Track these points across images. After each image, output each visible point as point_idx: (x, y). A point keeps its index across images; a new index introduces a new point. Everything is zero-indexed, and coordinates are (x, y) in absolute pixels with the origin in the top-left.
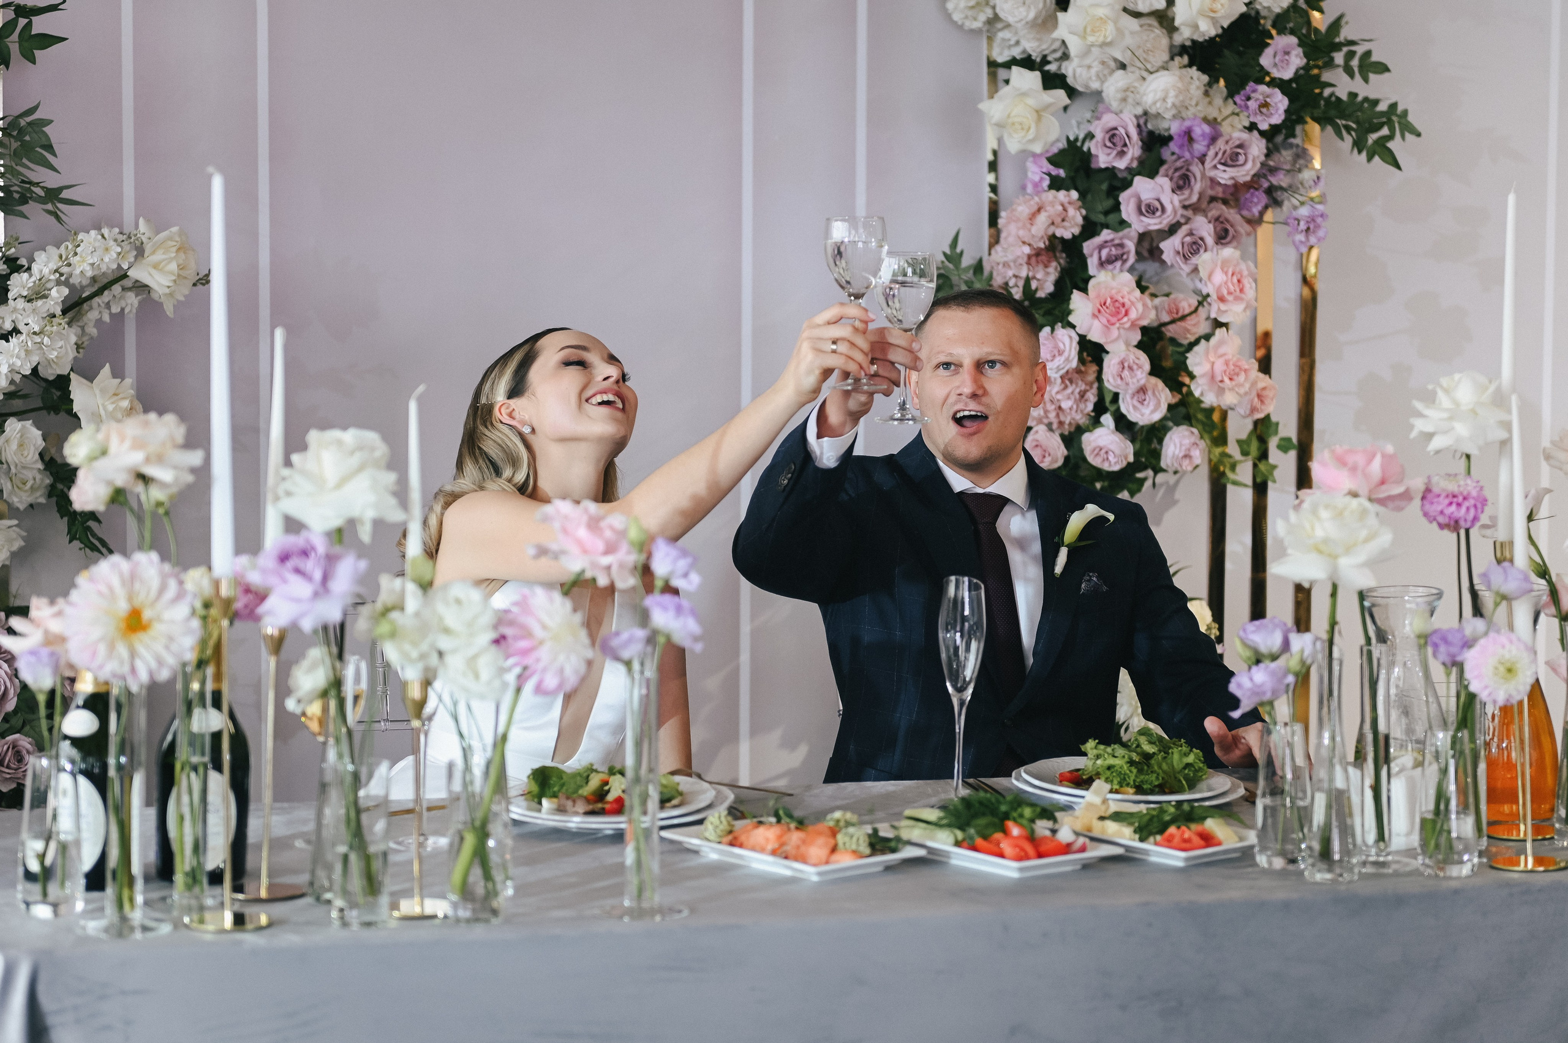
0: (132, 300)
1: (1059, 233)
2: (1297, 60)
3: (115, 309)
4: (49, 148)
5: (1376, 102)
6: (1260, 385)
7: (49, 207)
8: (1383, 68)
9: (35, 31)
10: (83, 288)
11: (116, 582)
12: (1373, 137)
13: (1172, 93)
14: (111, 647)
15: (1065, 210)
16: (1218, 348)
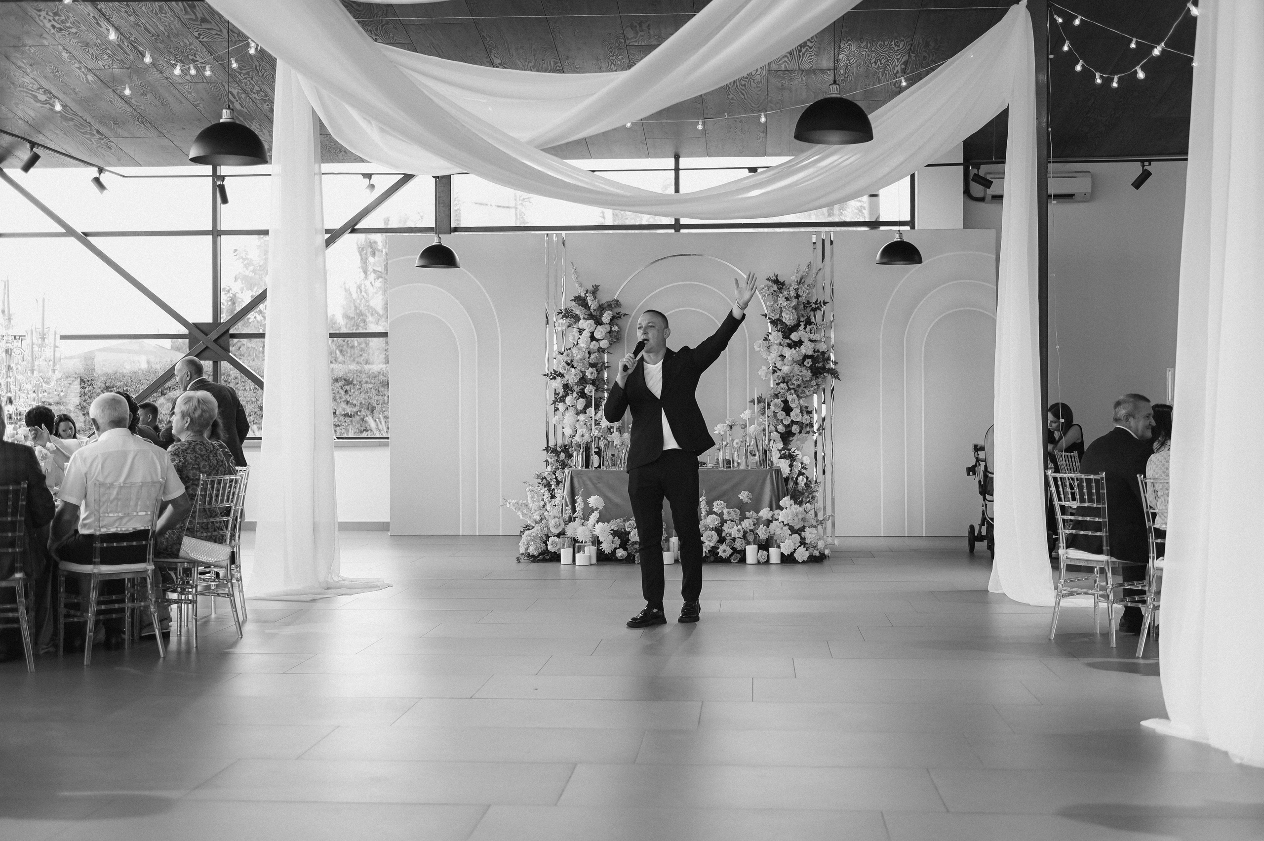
1: (775, 393)
2: (812, 363)
5: (836, 369)
8: (838, 363)
12: (836, 375)
13: (789, 369)
15: (777, 389)
16: (795, 411)
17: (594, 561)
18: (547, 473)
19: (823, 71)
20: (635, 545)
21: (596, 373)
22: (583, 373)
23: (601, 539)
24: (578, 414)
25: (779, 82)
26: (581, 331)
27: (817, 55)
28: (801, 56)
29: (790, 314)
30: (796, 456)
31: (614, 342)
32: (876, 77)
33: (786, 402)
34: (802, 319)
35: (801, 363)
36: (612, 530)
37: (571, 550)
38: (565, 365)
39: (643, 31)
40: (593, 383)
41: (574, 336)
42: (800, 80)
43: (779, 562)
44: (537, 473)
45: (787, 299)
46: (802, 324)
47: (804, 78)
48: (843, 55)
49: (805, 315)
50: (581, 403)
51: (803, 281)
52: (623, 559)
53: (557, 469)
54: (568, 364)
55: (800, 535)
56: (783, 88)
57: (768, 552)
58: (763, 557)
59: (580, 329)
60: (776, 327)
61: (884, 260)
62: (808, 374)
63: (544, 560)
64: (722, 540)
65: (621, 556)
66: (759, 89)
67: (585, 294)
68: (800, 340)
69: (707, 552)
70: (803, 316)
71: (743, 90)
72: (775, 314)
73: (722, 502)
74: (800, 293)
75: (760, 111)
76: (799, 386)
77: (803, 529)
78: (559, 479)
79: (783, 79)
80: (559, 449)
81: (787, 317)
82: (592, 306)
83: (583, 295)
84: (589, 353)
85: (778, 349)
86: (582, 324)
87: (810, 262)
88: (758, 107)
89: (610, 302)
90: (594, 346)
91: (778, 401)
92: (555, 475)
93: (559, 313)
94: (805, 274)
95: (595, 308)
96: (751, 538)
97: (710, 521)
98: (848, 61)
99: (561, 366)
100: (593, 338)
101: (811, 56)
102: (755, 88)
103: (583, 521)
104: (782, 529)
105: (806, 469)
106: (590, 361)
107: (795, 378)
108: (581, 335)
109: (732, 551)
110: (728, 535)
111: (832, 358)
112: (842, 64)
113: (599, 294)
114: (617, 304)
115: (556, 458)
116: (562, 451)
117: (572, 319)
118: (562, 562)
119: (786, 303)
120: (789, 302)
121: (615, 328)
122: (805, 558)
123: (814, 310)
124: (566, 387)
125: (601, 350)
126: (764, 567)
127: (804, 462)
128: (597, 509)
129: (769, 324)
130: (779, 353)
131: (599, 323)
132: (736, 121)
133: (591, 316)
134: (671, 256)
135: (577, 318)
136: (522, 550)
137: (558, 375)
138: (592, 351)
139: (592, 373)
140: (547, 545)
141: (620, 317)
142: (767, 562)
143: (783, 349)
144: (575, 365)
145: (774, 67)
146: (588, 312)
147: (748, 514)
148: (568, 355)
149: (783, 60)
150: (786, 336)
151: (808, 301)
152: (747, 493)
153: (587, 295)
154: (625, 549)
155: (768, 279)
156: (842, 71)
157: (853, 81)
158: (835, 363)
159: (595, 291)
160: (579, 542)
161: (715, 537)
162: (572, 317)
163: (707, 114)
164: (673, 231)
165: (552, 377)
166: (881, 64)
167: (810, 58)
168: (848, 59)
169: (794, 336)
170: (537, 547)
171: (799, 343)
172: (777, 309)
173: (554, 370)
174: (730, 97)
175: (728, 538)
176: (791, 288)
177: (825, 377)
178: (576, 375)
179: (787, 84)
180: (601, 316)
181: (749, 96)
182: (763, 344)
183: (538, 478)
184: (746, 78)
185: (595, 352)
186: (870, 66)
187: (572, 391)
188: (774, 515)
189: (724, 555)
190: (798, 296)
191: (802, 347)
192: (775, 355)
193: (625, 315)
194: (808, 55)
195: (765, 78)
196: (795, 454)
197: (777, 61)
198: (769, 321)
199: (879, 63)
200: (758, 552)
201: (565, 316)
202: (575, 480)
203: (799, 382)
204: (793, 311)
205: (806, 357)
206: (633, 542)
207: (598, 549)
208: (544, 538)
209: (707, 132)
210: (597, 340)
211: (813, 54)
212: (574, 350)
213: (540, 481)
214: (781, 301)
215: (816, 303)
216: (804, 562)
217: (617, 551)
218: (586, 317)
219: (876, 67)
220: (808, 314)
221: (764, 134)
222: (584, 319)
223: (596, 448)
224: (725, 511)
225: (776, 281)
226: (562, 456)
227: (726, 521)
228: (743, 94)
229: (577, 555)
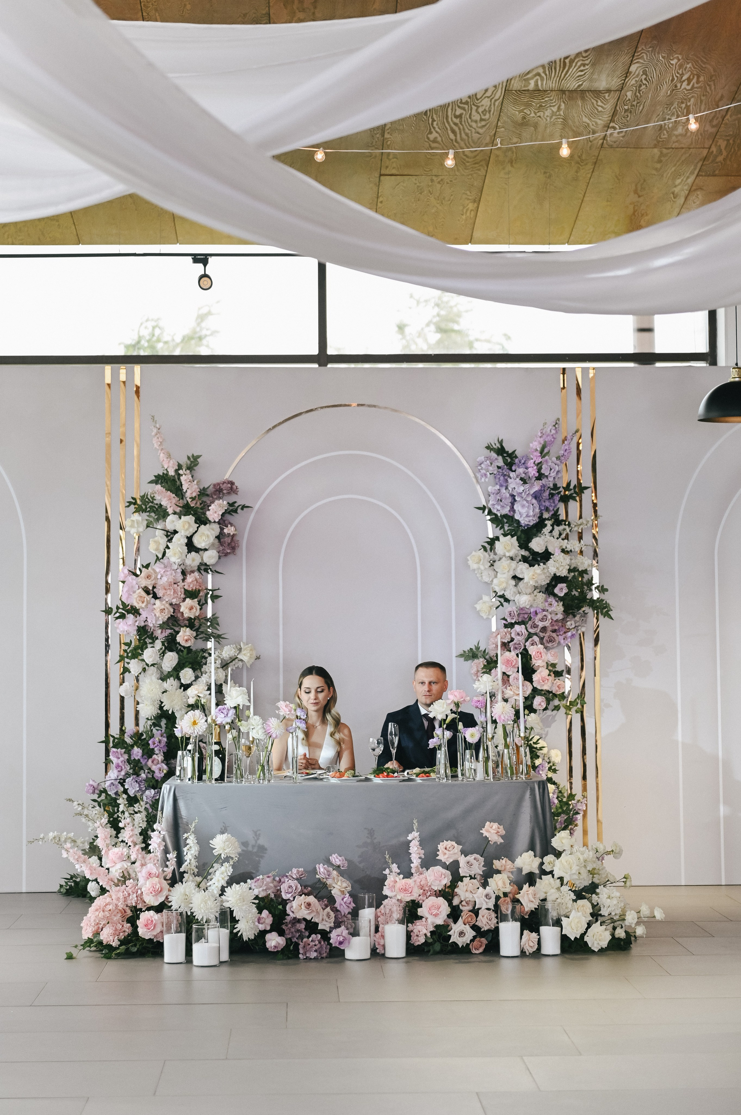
0: (240, 663)
1: (504, 641)
2: (565, 590)
3: (236, 666)
4: (218, 624)
5: (603, 600)
6: (558, 684)
7: (217, 640)
8: (607, 590)
9: (214, 595)
10: (228, 660)
11: (191, 715)
12: (605, 611)
13: (527, 601)
14: (190, 728)
15: (506, 634)
16: (540, 673)
17: (225, 956)
18: (108, 783)
19: (597, 93)
20: (298, 925)
21: (198, 607)
22: (176, 607)
23: (236, 914)
24: (163, 679)
25: (520, 112)
26: (170, 535)
27: (594, 65)
28: (568, 64)
29: (528, 507)
30: (541, 749)
31: (226, 554)
32: (683, 106)
33: (525, 656)
34: (546, 515)
35: (549, 589)
36: (257, 897)
37: (183, 936)
38: (144, 594)
39: (304, 10)
40: (191, 624)
41: (157, 543)
42: (555, 109)
43: (558, 951)
44: (91, 783)
45: (524, 481)
46: (549, 523)
47: (563, 106)
48: (637, 65)
49: (551, 509)
50: (171, 659)
51: (546, 451)
52: (278, 951)
53: (128, 775)
54: (147, 591)
55: (590, 900)
56: (524, 123)
57: (539, 935)
58: (531, 944)
59: (167, 531)
60: (502, 527)
61: (713, 415)
62: (558, 608)
63: (128, 955)
64: (455, 914)
65: (275, 947)
66: (483, 123)
67: (176, 471)
68: (547, 550)
69: (429, 935)
70: (547, 509)
71: (456, 124)
72: (502, 507)
73: (454, 843)
74: (545, 471)
75: (562, 137)
76: (544, 629)
77: (592, 888)
78: (131, 793)
79: (528, 105)
80: (128, 740)
81: (524, 511)
82: (189, 492)
83: (172, 473)
84: (184, 573)
85: (509, 566)
86: (172, 522)
87: (558, 419)
88: (475, 157)
89: (218, 484)
90: (193, 560)
91: (511, 655)
92: (123, 786)
93: (130, 503)
94: (549, 438)
95: (194, 495)
96: (507, 908)
97: (432, 878)
98: (644, 77)
99: (135, 596)
100: (191, 546)
101: (584, 65)
102: (476, 122)
103: (199, 879)
104: (558, 889)
105: (555, 771)
106: (186, 587)
107: (540, 616)
108: (170, 540)
109: (474, 933)
110: (464, 903)
111: (596, 581)
112: (633, 82)
113: (199, 470)
114: (231, 488)
115: (126, 757)
116: (135, 743)
117: (153, 514)
118: (167, 958)
119: (522, 488)
120: (527, 486)
121: (229, 530)
122: (604, 944)
123: (565, 500)
124: (143, 631)
125: (204, 568)
126: (530, 963)
127: (553, 759)
128: (227, 859)
129: (489, 523)
130: (512, 574)
131: (202, 520)
132: (432, 181)
133: (186, 510)
134: (322, 408)
135: (161, 513)
136: (87, 934)
137: (129, 612)
138: (189, 569)
139: (191, 608)
140: (135, 927)
141: (235, 511)
142: (538, 954)
143: (517, 567)
144: (160, 594)
145: (516, 85)
146: (182, 503)
147: (497, 864)
148: (148, 577)
149: (534, 73)
150: (524, 545)
151: (555, 485)
152: (495, 825)
153: (181, 472)
154: (281, 933)
155: (488, 448)
156: (629, 94)
157: (644, 112)
158: (602, 589)
159: (193, 462)
160: (197, 922)
161: (445, 909)
162: (153, 509)
163: (387, 167)
164: (316, 366)
165: (118, 615)
166: (698, 82)
167: (582, 68)
168: (645, 73)
169: (537, 544)
170: (116, 930)
171: (546, 556)
172: (506, 498)
173: (123, 603)
174: (432, 137)
175: (465, 909)
176: (530, 463)
177: (585, 614)
178: (162, 610)
179: (533, 115)
180: (206, 507)
181: (463, 135)
182: (484, 557)
183: (94, 792)
184: (466, 103)
185: (193, 572)
186: (679, 85)
187: (154, 639)
188: (542, 864)
189: (461, 942)
190: (540, 476)
191: (551, 562)
192: (505, 576)
193: (244, 507)
194: (579, 64)
195: (497, 103)
196: (538, 746)
197: (524, 77)
198: (489, 517)
199: (695, 80)
200: (522, 934)
201: (139, 510)
202: (181, 804)
203: (547, 624)
204: (534, 501)
205: (556, 579)
206: (295, 918)
207: (231, 932)
208: (129, 913)
209: (380, 199)
210: (197, 550)
211: (587, 62)
212: (158, 568)
213: (95, 797)
214: (514, 484)
215: (567, 488)
216: (602, 951)
217: (268, 936)
218: (178, 510)
219: (689, 87)
220: (555, 506)
221: (476, 205)
222: (175, 513)
223: (216, 743)
224: (463, 860)
225: (501, 451)
226: (137, 752)
227: (461, 879)
228: (454, 132)
229: (195, 947)
